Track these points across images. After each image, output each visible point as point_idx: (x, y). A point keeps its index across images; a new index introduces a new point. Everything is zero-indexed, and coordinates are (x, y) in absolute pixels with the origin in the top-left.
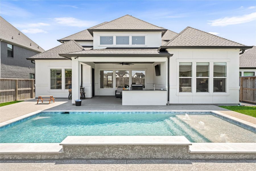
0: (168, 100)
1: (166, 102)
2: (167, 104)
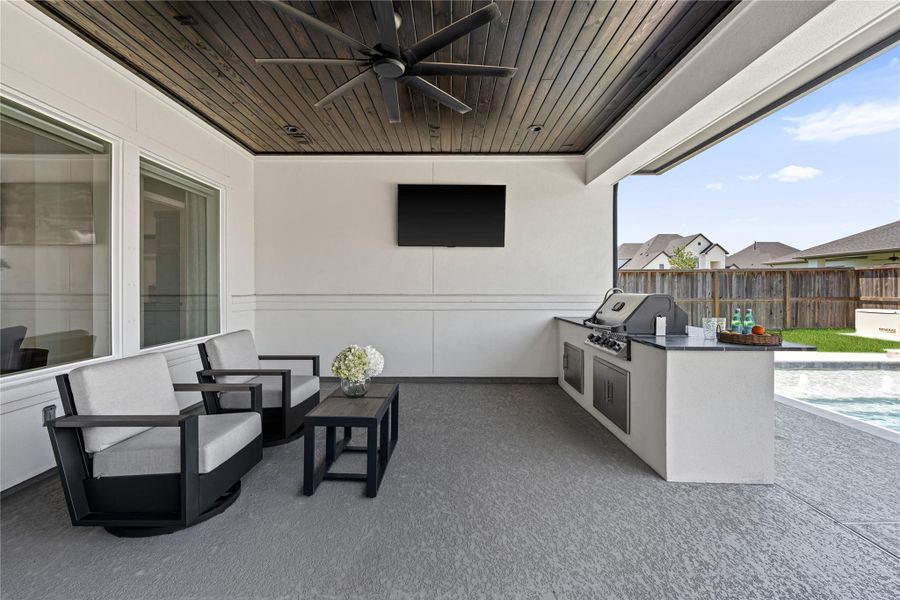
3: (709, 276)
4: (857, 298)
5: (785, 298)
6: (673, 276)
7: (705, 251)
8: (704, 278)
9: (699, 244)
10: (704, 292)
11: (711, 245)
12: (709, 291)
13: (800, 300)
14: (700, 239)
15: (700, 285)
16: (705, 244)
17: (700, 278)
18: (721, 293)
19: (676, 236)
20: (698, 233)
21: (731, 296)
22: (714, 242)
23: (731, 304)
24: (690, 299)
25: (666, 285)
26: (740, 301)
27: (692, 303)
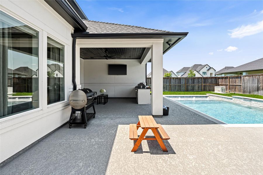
3: (184, 79)
4: (218, 84)
5: (202, 84)
6: (176, 79)
7: (208, 70)
8: (183, 79)
9: (207, 68)
10: (183, 83)
11: (210, 68)
12: (184, 82)
13: (205, 84)
14: (207, 66)
15: (182, 81)
16: (208, 68)
17: (182, 79)
18: (187, 83)
19: (201, 65)
20: (206, 64)
21: (189, 83)
22: (211, 67)
23: (189, 85)
24: (180, 84)
25: (174, 81)
26: (191, 85)
27: (180, 85)
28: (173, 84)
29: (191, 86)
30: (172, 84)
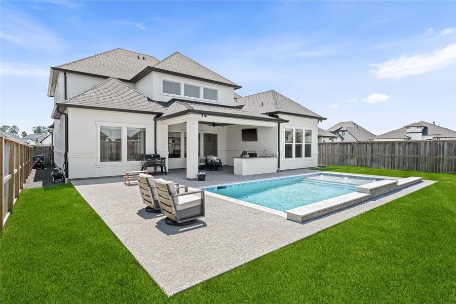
0: (279, 167)
1: (276, 169)
2: (277, 171)
24: (416, 156)
25: (401, 149)
26: (450, 157)
27: (417, 158)
28: (399, 153)
29: (449, 160)
30: (397, 153)
